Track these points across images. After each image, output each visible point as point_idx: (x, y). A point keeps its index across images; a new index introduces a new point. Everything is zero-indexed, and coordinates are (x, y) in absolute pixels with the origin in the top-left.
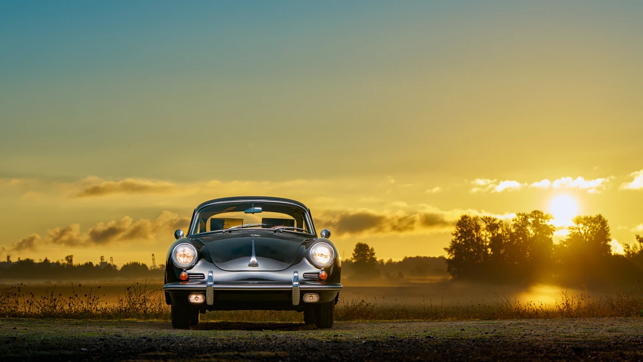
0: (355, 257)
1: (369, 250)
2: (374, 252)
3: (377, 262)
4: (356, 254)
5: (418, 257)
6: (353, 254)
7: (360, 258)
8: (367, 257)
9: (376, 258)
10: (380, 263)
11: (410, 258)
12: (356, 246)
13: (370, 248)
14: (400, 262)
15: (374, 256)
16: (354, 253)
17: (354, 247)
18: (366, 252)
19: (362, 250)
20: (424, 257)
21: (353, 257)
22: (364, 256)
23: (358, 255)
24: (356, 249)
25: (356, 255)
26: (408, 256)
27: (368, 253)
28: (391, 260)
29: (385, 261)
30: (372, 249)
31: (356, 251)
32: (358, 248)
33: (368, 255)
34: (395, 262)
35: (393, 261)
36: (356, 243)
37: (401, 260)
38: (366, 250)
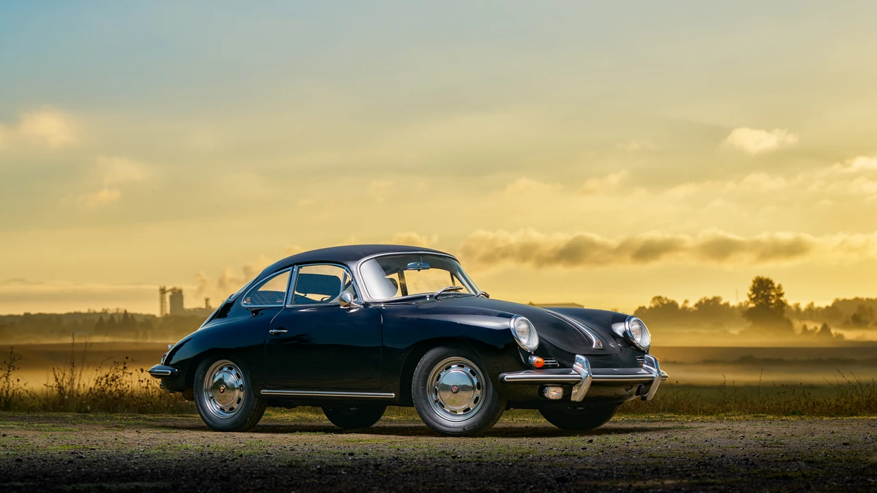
0: (751, 299)
1: (774, 288)
2: (782, 292)
3: (789, 307)
4: (753, 294)
5: (857, 299)
6: (749, 296)
7: (760, 301)
8: (771, 300)
9: (786, 300)
10: (794, 309)
11: (845, 300)
12: (754, 282)
13: (776, 286)
14: (827, 307)
15: (782, 298)
16: (750, 293)
17: (750, 284)
18: (770, 291)
19: (762, 287)
20: (867, 299)
21: (748, 299)
22: (767, 298)
23: (757, 295)
24: (754, 287)
25: (754, 296)
26: (841, 297)
27: (773, 293)
28: (812, 304)
29: (803, 306)
30: (779, 287)
31: (754, 290)
32: (756, 285)
33: (773, 296)
34: (818, 308)
35: (816, 305)
36: (753, 277)
37: (830, 304)
38: (770, 289)
